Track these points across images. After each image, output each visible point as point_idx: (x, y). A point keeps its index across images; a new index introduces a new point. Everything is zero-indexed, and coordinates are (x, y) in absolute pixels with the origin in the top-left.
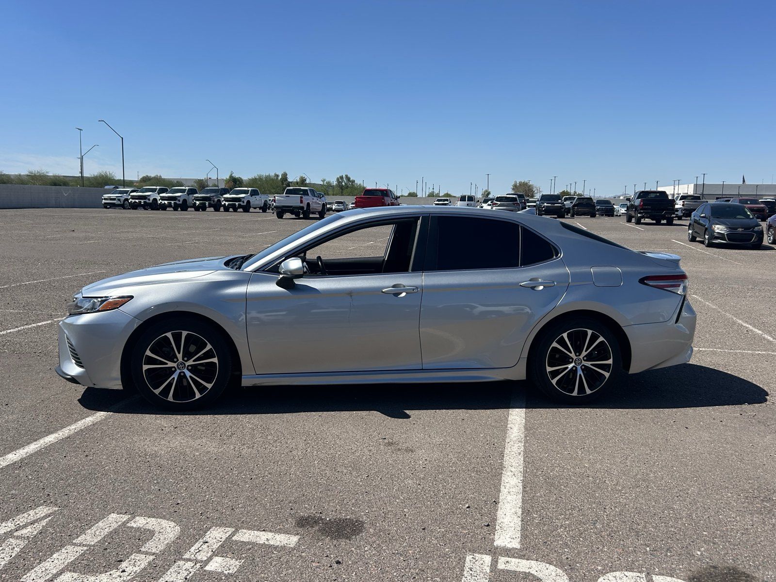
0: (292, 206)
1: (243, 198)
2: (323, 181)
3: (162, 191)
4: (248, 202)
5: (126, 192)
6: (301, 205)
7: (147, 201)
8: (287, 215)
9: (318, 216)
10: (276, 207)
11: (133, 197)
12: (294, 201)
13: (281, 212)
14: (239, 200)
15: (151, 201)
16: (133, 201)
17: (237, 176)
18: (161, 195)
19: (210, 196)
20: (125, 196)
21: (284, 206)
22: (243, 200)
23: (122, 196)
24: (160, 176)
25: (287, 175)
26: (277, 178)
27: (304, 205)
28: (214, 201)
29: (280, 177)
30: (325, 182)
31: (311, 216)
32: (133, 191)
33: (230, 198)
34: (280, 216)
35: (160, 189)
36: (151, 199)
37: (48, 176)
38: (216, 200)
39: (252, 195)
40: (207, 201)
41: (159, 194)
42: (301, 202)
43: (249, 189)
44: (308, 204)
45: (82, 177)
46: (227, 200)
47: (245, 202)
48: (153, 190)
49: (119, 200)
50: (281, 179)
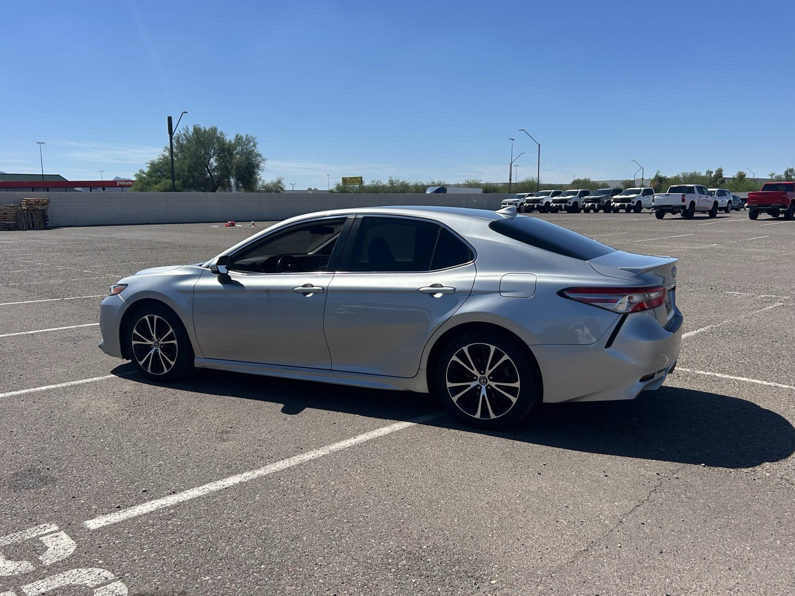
0: (672, 205)
1: (634, 198)
2: (772, 175)
3: (555, 194)
4: (639, 202)
5: (523, 197)
6: (683, 204)
7: (540, 204)
8: (668, 215)
9: (708, 215)
10: (655, 207)
11: (528, 201)
12: (675, 199)
13: (661, 211)
14: (628, 200)
15: (543, 205)
16: (528, 205)
17: (663, 175)
18: (554, 198)
19: (600, 198)
20: (522, 200)
21: (662, 206)
22: (633, 200)
23: (518, 201)
24: (589, 179)
25: (722, 171)
26: (710, 175)
27: (687, 204)
28: (603, 203)
29: (714, 174)
30: (774, 176)
31: (695, 215)
32: (529, 196)
33: (620, 199)
34: (660, 216)
35: (554, 192)
36: (544, 202)
37: (482, 184)
38: (606, 201)
39: (643, 195)
40: (596, 202)
41: (552, 197)
42: (683, 200)
43: (642, 188)
44: (693, 203)
45: (510, 183)
46: (616, 201)
47: (635, 202)
48: (547, 194)
49: (516, 204)
50: (715, 175)
